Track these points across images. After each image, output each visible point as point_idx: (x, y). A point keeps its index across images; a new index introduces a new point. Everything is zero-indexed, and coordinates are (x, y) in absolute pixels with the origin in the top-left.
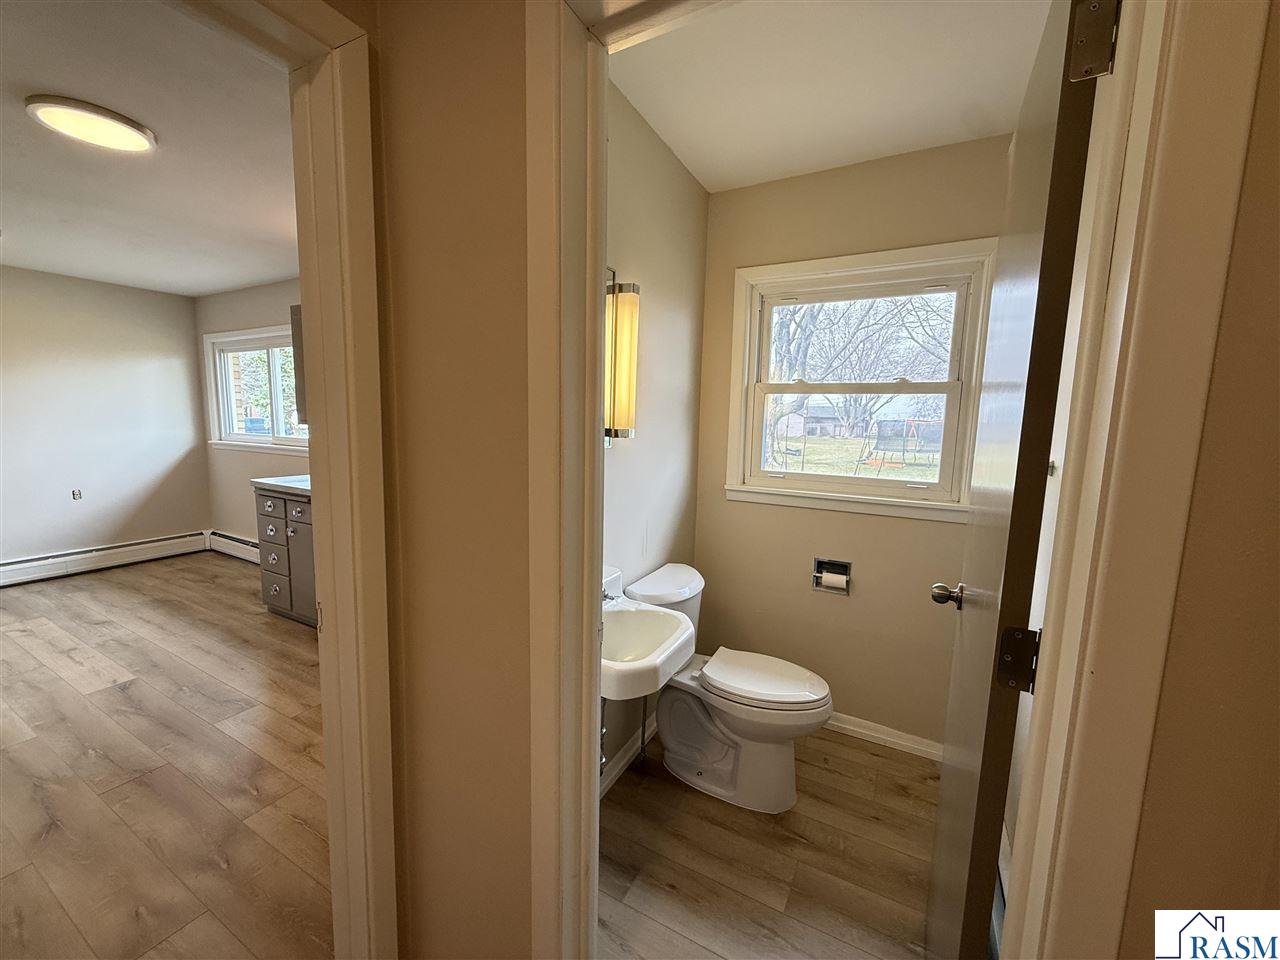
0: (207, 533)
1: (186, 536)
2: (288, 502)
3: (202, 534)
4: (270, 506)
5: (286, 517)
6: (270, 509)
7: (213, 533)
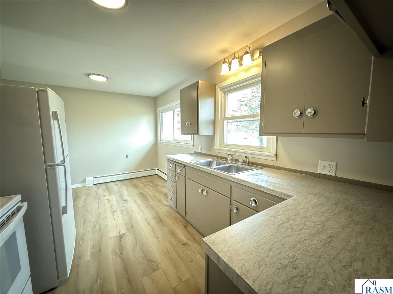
0: (156, 169)
1: (151, 170)
2: (177, 166)
3: (155, 169)
4: (171, 166)
5: (176, 172)
6: (171, 167)
7: (158, 170)
